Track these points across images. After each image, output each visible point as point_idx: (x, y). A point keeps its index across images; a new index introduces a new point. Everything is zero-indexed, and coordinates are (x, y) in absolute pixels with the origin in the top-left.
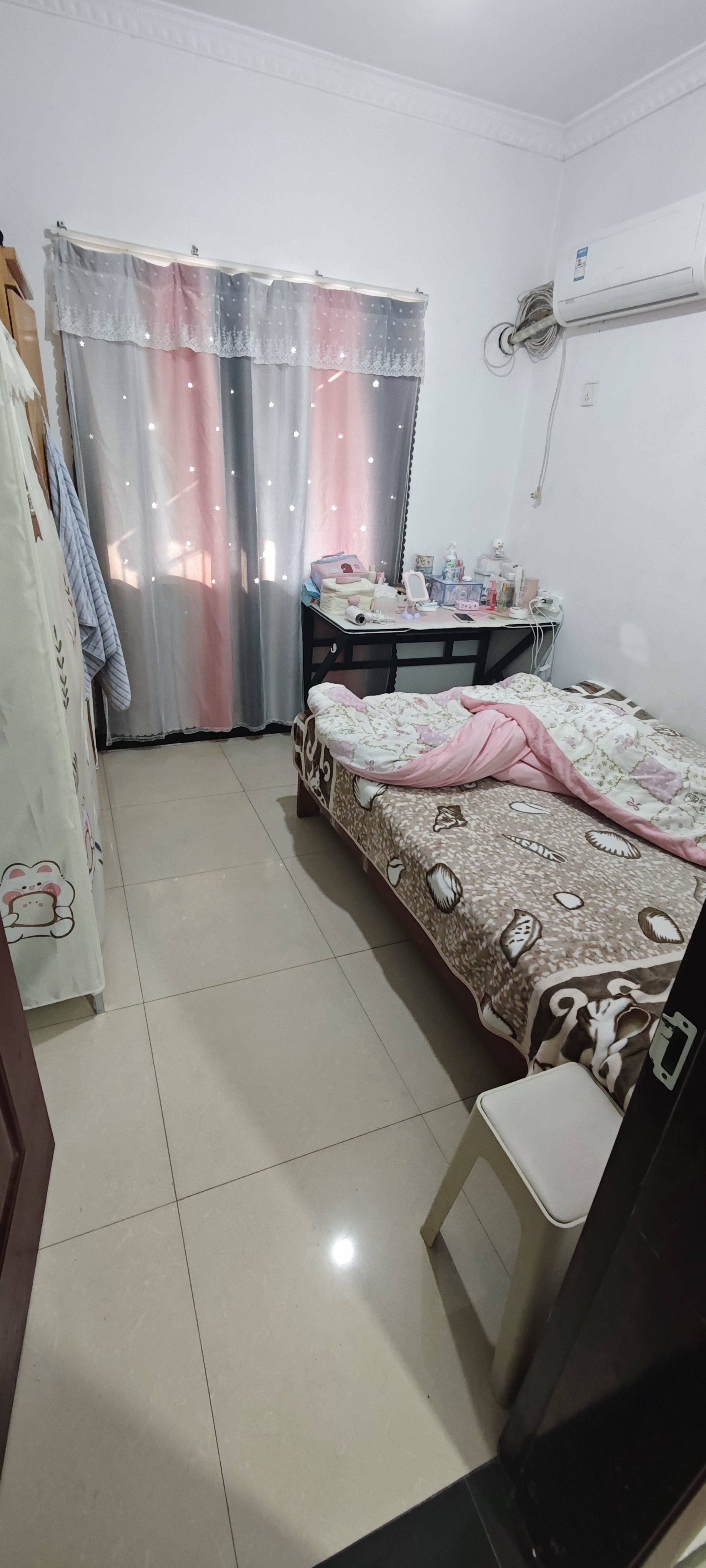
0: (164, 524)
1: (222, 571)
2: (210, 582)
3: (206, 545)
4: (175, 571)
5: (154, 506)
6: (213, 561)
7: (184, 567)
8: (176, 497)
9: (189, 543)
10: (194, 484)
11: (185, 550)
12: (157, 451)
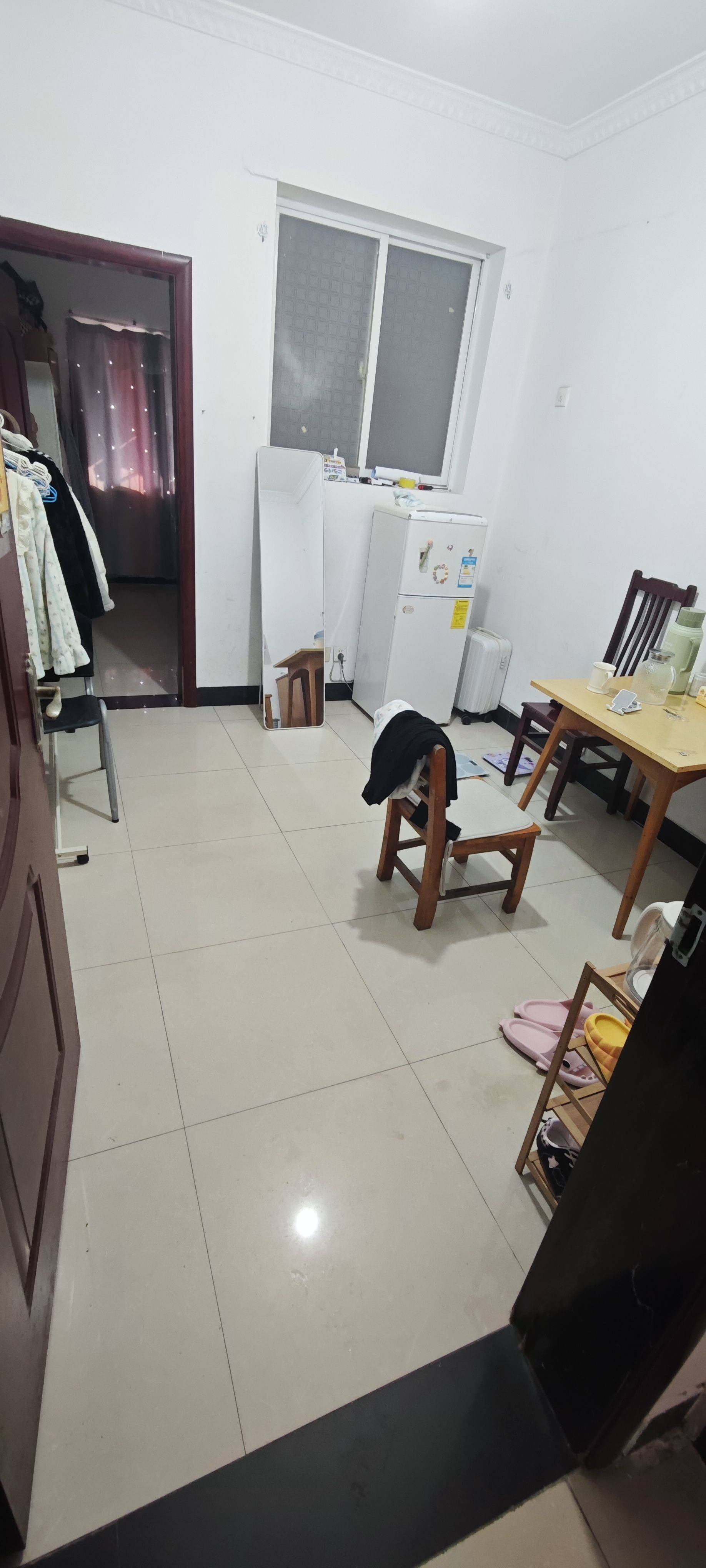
0: (119, 459)
1: (149, 486)
2: (143, 491)
3: (141, 471)
4: (125, 484)
5: (113, 448)
6: (144, 480)
7: (129, 483)
8: (125, 444)
9: (131, 469)
10: (134, 438)
11: (129, 473)
12: (115, 420)
